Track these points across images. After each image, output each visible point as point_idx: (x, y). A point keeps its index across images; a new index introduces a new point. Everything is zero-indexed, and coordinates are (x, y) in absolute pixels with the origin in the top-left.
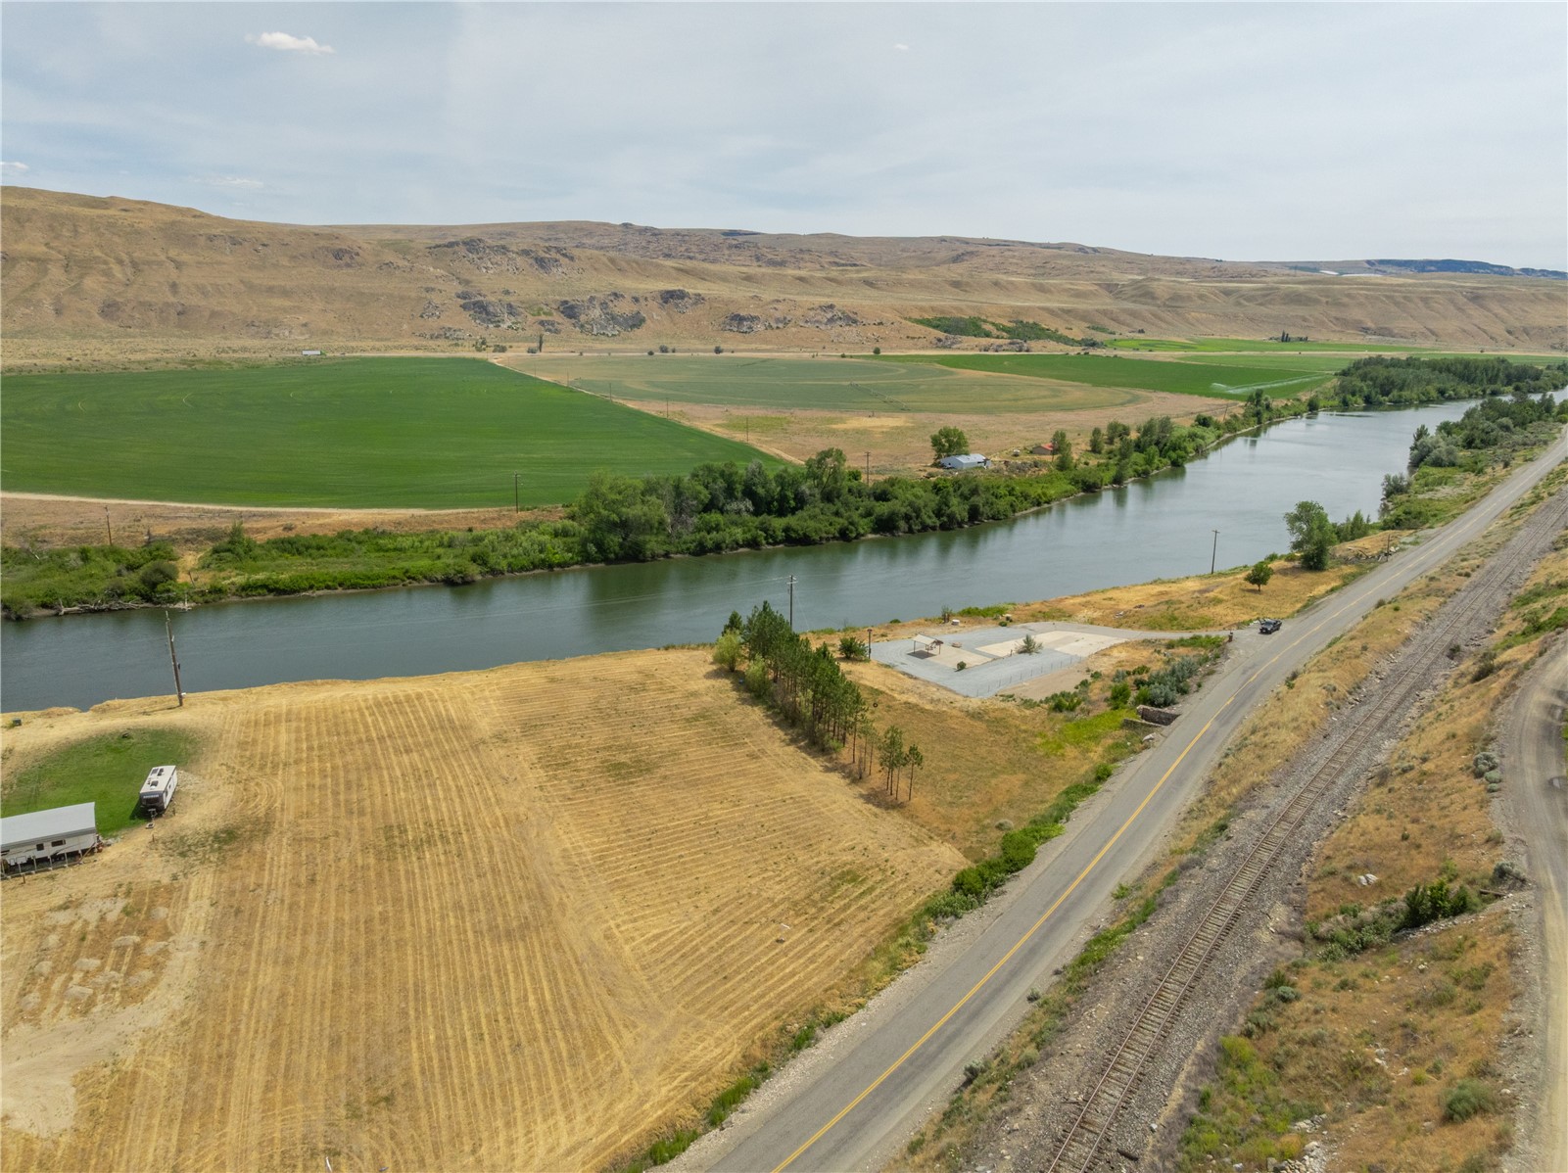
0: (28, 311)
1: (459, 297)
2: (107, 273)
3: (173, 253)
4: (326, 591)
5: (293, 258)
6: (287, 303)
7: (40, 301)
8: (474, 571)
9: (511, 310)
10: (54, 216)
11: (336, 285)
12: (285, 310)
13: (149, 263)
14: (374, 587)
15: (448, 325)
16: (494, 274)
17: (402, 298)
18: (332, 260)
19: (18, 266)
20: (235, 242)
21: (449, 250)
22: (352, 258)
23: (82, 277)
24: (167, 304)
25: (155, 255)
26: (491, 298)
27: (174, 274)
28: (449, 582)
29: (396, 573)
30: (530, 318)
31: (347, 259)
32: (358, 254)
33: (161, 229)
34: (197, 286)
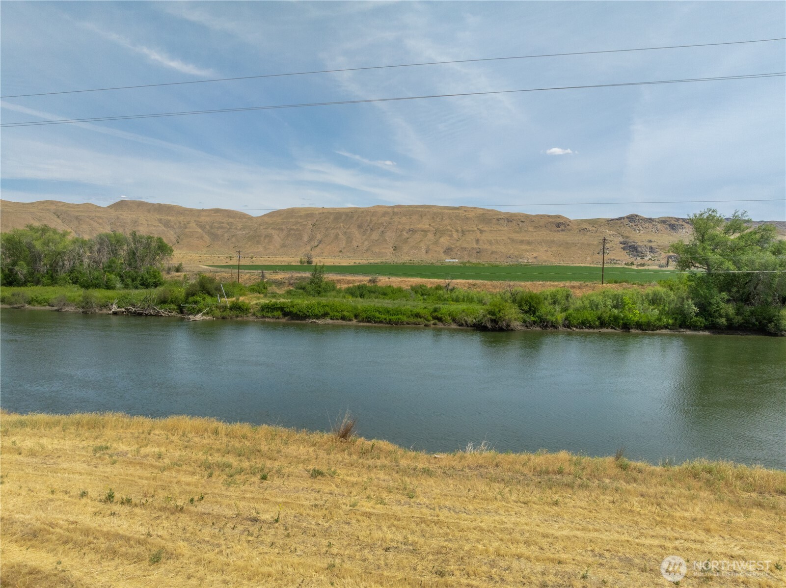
0: (415, 251)
1: (621, 243)
2: (451, 236)
3: (480, 227)
4: (340, 322)
5: (535, 227)
6: (529, 248)
7: (421, 247)
8: (513, 315)
9: (652, 250)
10: (435, 214)
11: (555, 239)
12: (527, 251)
13: (469, 231)
14: (390, 322)
15: (612, 258)
16: (644, 233)
17: (589, 245)
18: (555, 228)
19: (417, 234)
20: (509, 221)
21: (619, 221)
22: (565, 227)
23: (440, 238)
24: (473, 248)
25: (473, 227)
26: (639, 244)
27: (479, 235)
28: (479, 327)
29: (422, 312)
30: (663, 255)
31: (562, 227)
32: (568, 225)
33: (478, 217)
34: (488, 240)
